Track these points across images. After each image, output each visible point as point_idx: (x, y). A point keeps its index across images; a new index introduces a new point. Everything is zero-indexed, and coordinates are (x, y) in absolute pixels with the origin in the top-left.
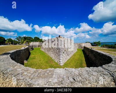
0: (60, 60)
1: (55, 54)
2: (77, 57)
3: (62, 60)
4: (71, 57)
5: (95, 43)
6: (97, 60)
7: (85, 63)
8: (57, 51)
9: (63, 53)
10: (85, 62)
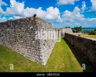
0: (41, 57)
1: (28, 47)
2: (61, 49)
3: (43, 57)
4: (53, 50)
5: (76, 28)
6: (88, 50)
7: (74, 56)
8: (34, 42)
9: (44, 44)
10: (73, 54)
